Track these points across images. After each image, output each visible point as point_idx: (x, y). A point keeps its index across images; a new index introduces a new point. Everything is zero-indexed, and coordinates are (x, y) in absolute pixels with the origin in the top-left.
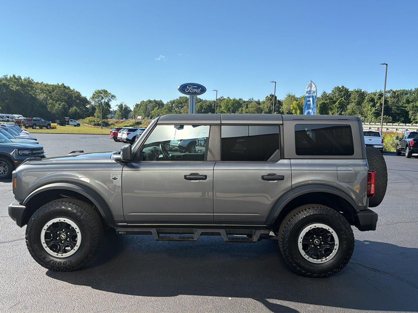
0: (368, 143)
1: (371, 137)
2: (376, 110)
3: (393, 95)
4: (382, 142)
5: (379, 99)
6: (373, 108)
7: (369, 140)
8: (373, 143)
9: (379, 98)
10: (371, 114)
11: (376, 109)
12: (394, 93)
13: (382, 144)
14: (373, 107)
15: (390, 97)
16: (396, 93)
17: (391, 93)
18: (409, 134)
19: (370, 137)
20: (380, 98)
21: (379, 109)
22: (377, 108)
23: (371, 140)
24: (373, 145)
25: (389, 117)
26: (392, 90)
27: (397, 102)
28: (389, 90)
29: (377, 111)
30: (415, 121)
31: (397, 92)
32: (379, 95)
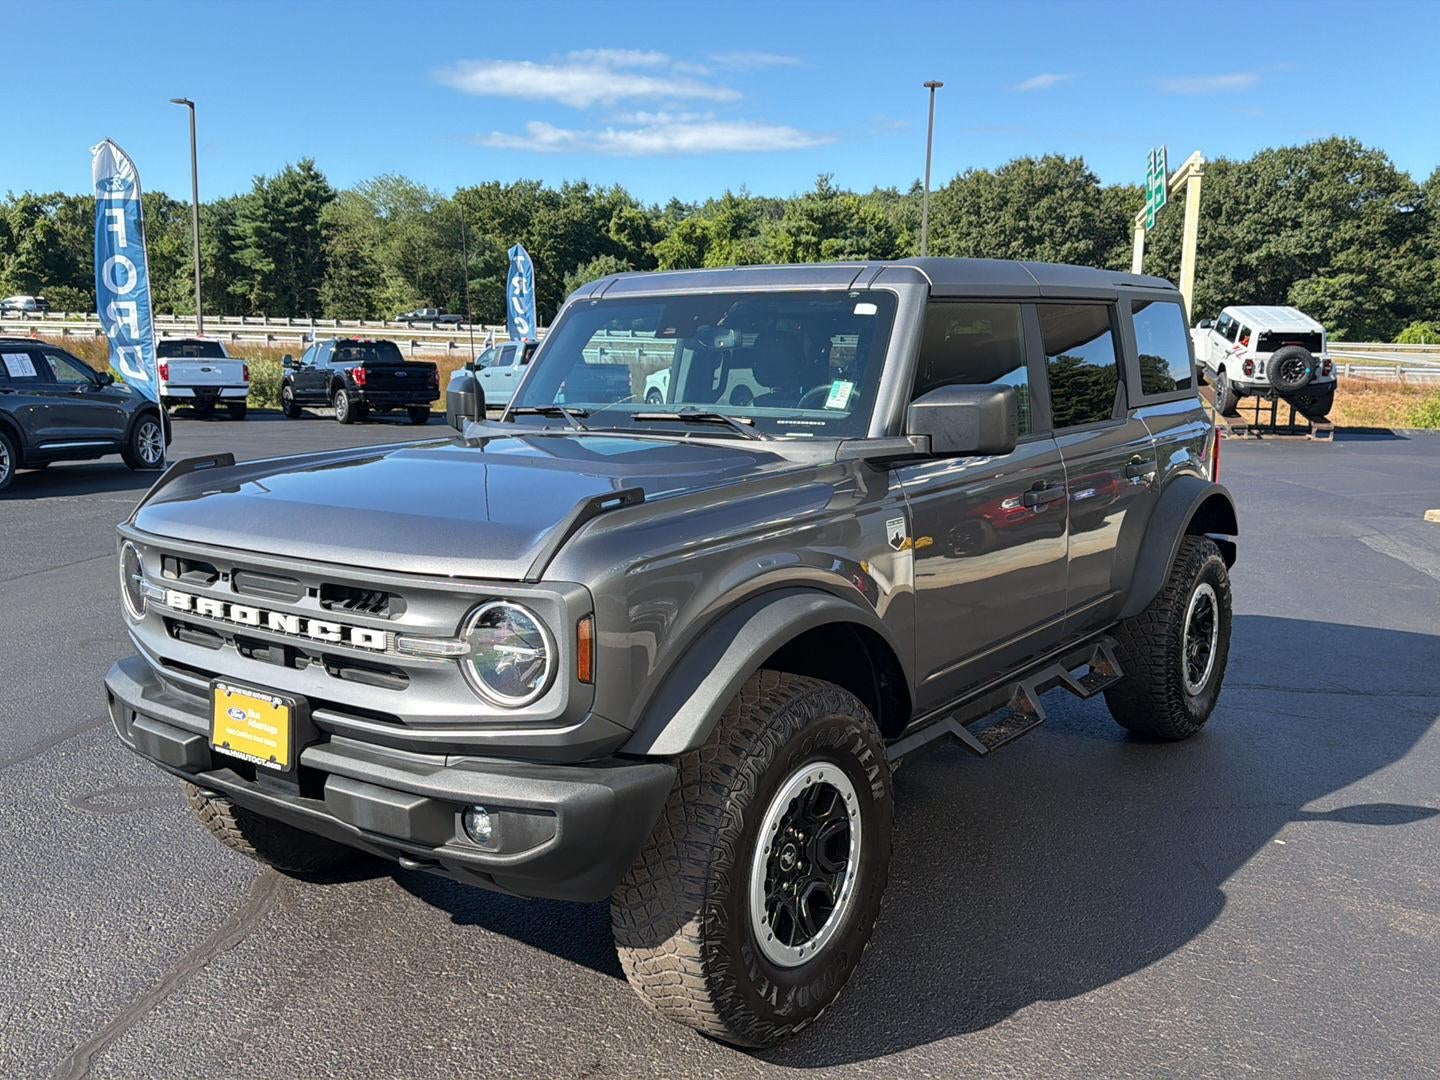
0: (200, 380)
1: (208, 362)
2: (22, 266)
3: (70, 214)
4: (246, 378)
5: (28, 226)
6: (7, 256)
7: (203, 370)
8: (216, 380)
9: (26, 220)
10: (7, 280)
11: (19, 263)
12: (72, 204)
13: (246, 383)
14: (9, 254)
15: (61, 219)
16: (76, 208)
17: (60, 205)
18: (334, 349)
19: (204, 362)
20: (30, 223)
21: (33, 260)
22: (23, 258)
23: (209, 370)
24: (218, 387)
25: (80, 291)
26: (61, 195)
27: (84, 237)
28: (53, 194)
29: (25, 269)
30: (163, 305)
31: (81, 202)
32: (24, 210)
